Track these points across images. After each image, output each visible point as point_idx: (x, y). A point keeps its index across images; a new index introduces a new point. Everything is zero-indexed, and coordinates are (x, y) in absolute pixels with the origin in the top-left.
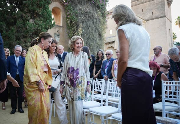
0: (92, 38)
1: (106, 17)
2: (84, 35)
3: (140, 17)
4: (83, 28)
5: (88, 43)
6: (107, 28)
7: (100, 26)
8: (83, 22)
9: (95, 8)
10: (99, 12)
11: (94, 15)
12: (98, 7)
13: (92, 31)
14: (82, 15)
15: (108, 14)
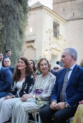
0: (13, 35)
1: (27, 13)
2: (3, 31)
3: (62, 16)
4: (3, 23)
5: (8, 40)
6: (28, 25)
7: (21, 23)
8: (3, 17)
9: (17, 2)
10: (21, 7)
11: (15, 9)
12: (20, 1)
13: (12, 27)
14: (2, 9)
15: (30, 9)
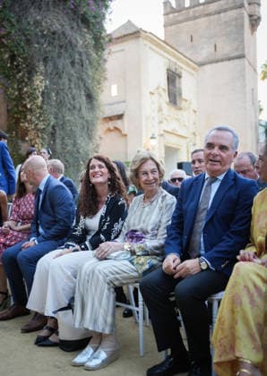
0: (70, 103)
1: (104, 50)
2: (48, 94)
3: (187, 55)
4: (46, 75)
5: (60, 115)
6: (105, 79)
7: (90, 74)
8: (45, 60)
9: (77, 23)
10: (88, 36)
11: (74, 41)
12: (85, 20)
13: (69, 84)
14: (43, 40)
15: (110, 41)
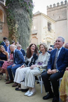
0: (24, 31)
1: (32, 18)
2: (19, 29)
3: (53, 19)
4: (18, 24)
5: (21, 34)
6: (33, 25)
7: (29, 24)
8: (18, 21)
9: (26, 12)
10: (28, 15)
11: (25, 16)
12: (28, 11)
13: (24, 26)
14: (18, 16)
15: (34, 16)
